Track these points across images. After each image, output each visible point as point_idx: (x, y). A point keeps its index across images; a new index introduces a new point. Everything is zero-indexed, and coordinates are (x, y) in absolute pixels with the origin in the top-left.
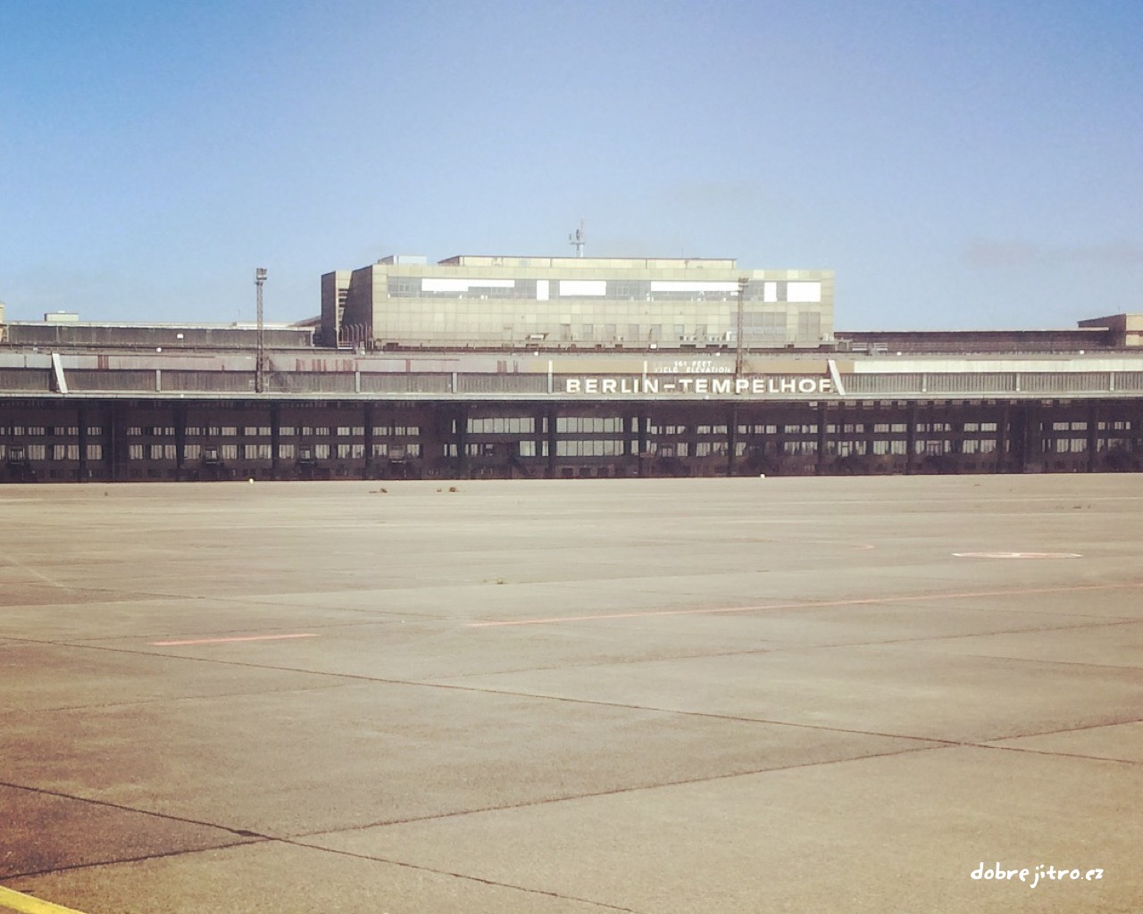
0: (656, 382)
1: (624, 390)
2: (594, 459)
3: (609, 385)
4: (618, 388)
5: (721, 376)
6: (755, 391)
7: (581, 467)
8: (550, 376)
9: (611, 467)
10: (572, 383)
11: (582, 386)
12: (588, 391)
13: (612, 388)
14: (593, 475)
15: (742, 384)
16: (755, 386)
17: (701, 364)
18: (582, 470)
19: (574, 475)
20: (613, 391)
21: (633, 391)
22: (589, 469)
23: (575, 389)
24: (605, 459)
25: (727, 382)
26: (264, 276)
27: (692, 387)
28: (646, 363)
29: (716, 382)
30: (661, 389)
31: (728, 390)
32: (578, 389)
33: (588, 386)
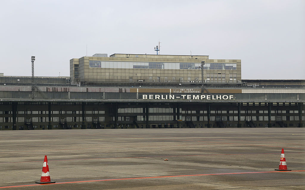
0: (174, 96)
1: (162, 98)
2: (162, 122)
3: (157, 97)
4: (160, 98)
5: (196, 94)
6: (207, 99)
7: (159, 124)
8: (138, 94)
9: (169, 125)
10: (144, 96)
11: (148, 97)
12: (150, 98)
13: (158, 98)
14: (162, 127)
15: (203, 97)
16: (207, 97)
17: (190, 90)
18: (159, 125)
19: (156, 127)
20: (159, 99)
21: (166, 99)
22: (161, 125)
23: (146, 98)
24: (167, 122)
25: (198, 96)
26: (34, 59)
27: (186, 97)
28: (170, 89)
29: (194, 96)
30: (175, 98)
31: (198, 99)
32: (147, 98)
33: (150, 97)
